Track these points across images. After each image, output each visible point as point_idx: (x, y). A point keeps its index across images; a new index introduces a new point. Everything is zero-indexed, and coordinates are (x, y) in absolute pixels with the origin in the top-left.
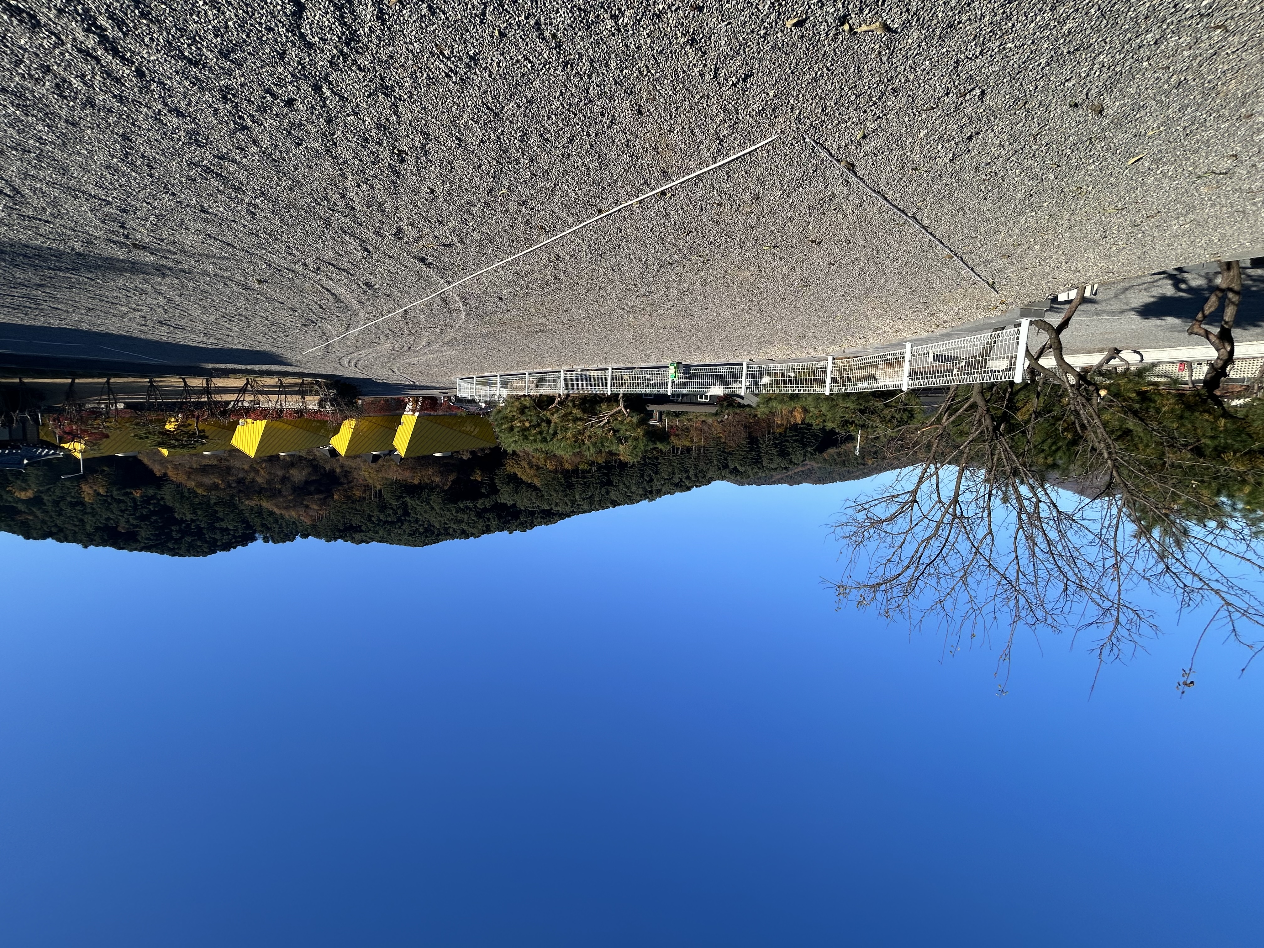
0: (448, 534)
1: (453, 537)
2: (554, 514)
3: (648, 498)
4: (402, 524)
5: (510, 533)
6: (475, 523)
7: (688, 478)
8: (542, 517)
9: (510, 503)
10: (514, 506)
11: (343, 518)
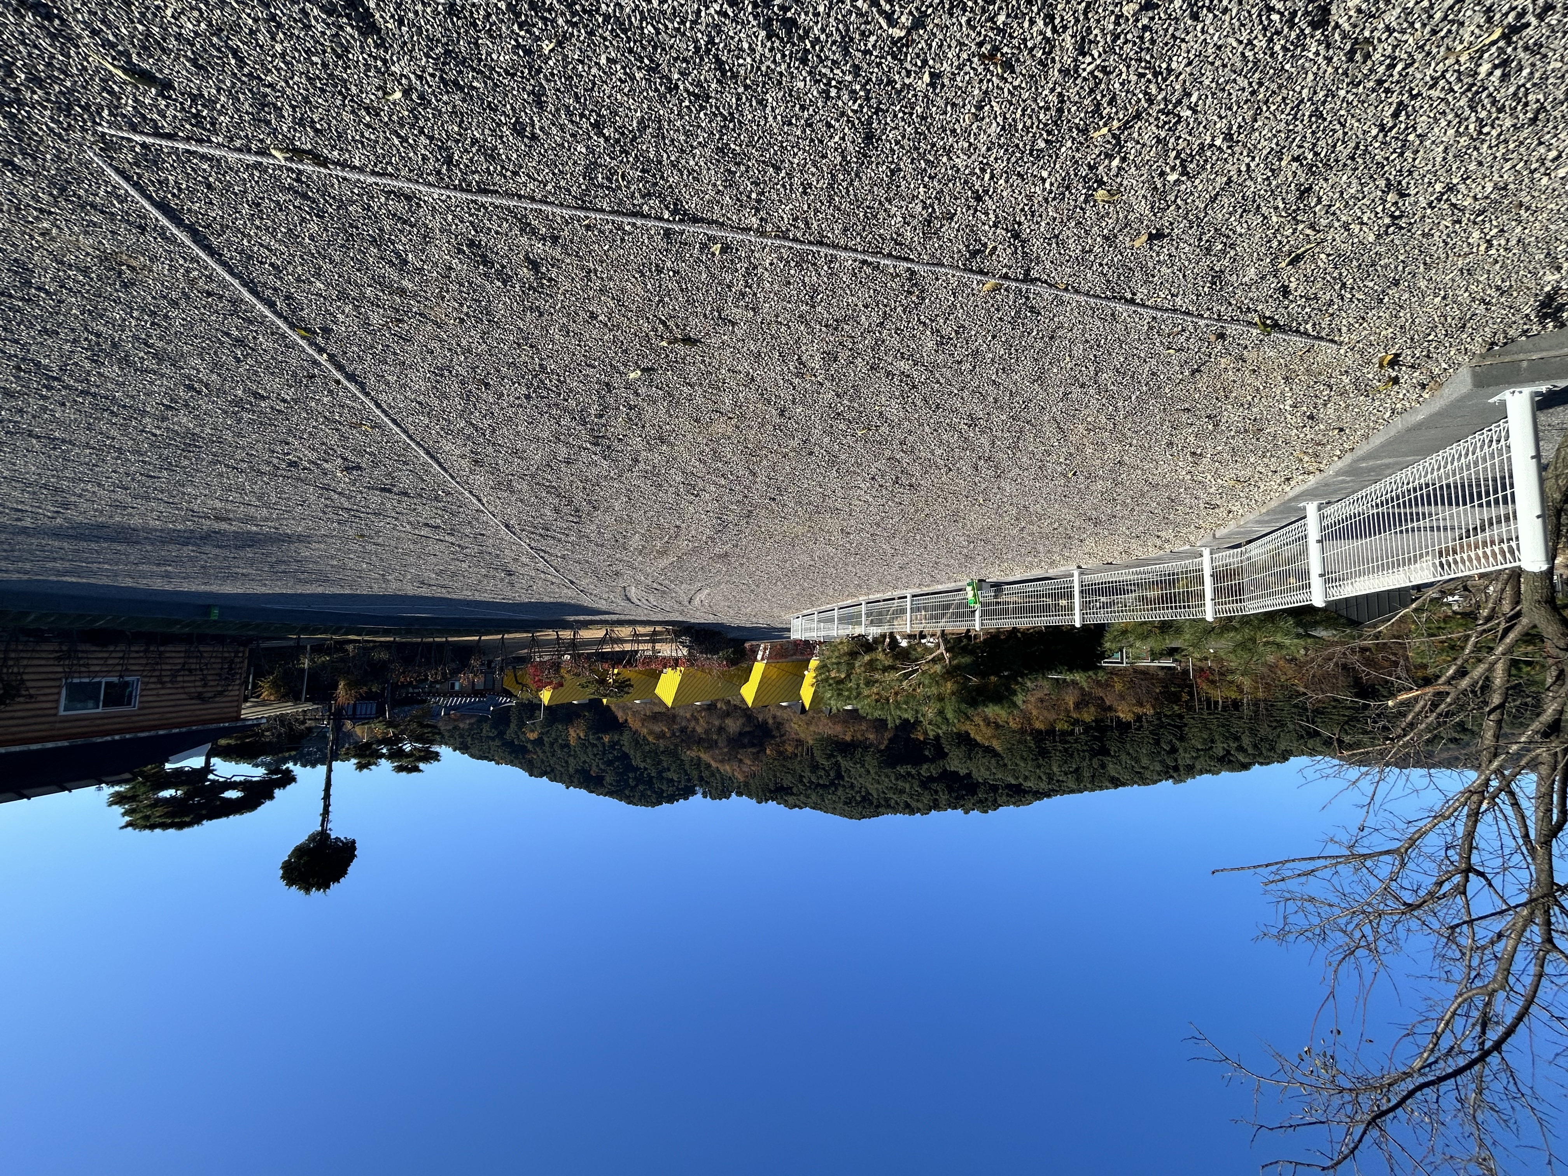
0: (889, 806)
1: (894, 810)
2: (1025, 792)
4: (836, 789)
5: (967, 813)
6: (919, 795)
7: (1241, 749)
8: (1008, 795)
9: (963, 772)
10: (969, 775)
11: (775, 776)
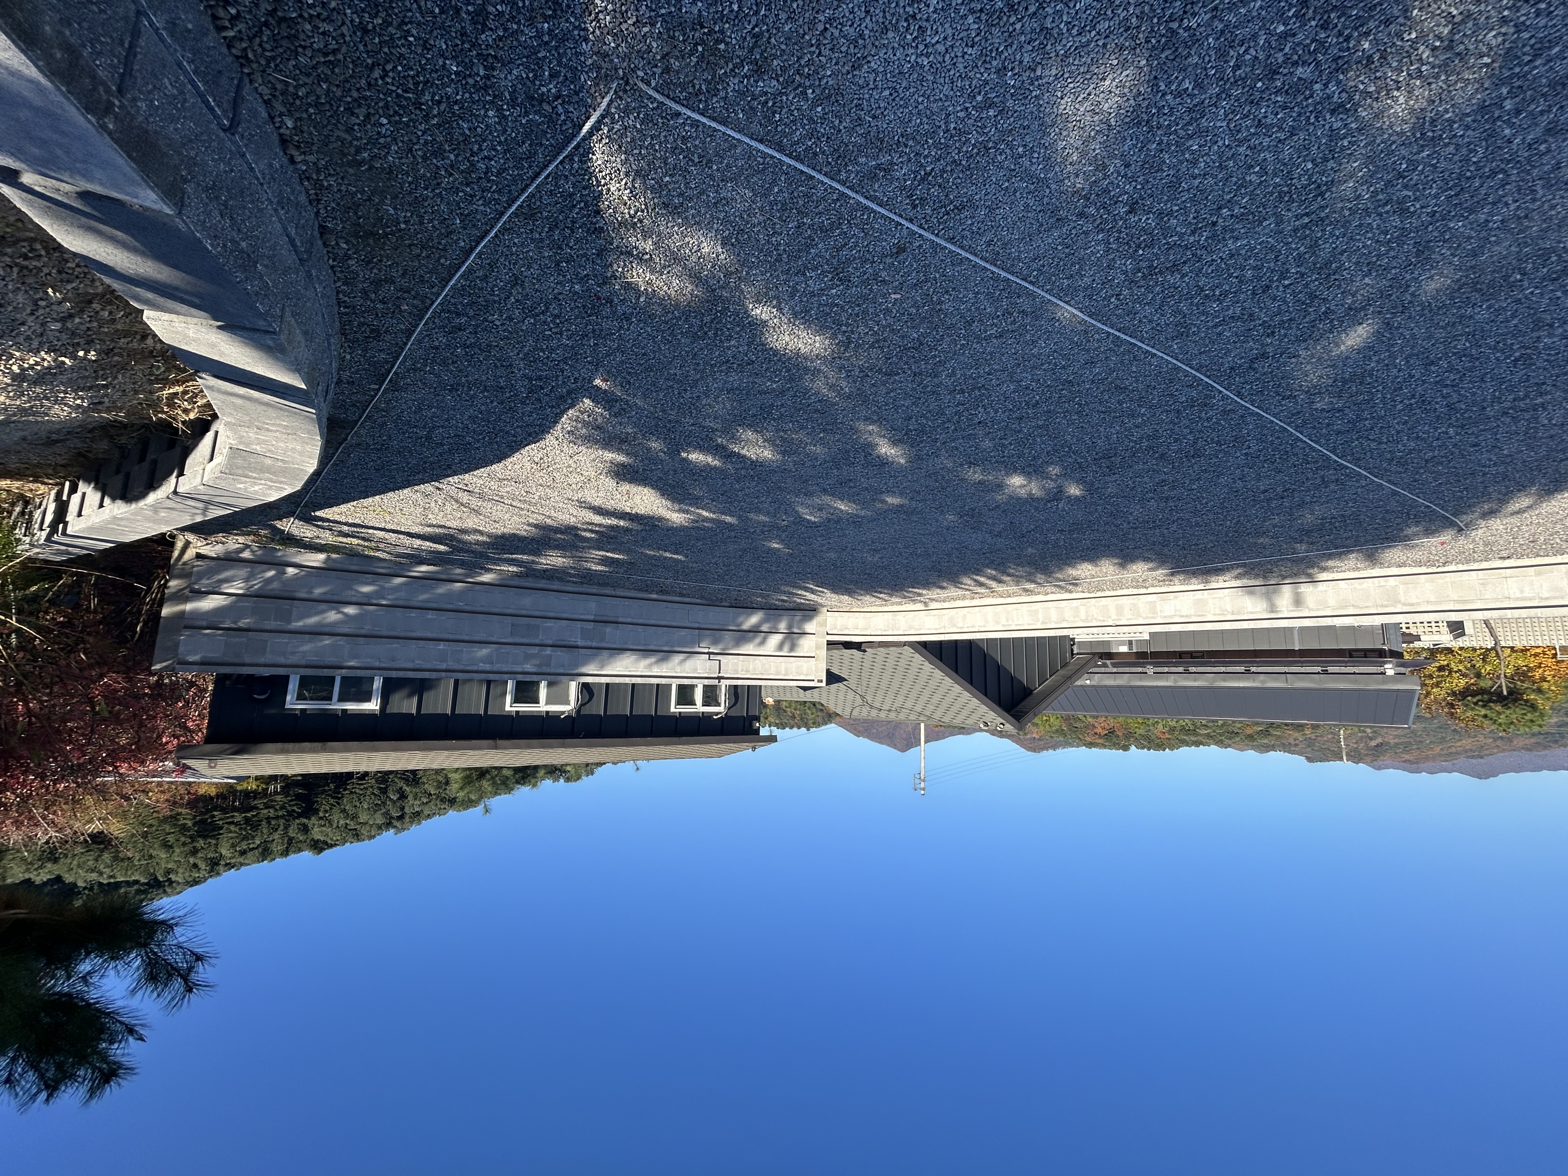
3: (395, 827)
